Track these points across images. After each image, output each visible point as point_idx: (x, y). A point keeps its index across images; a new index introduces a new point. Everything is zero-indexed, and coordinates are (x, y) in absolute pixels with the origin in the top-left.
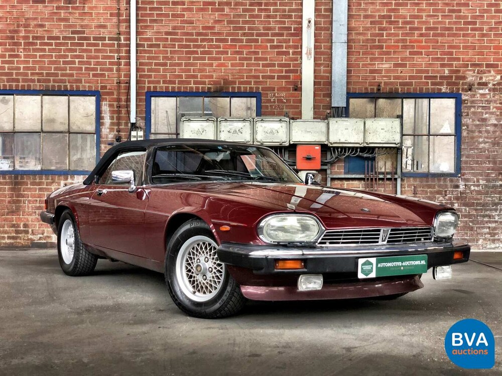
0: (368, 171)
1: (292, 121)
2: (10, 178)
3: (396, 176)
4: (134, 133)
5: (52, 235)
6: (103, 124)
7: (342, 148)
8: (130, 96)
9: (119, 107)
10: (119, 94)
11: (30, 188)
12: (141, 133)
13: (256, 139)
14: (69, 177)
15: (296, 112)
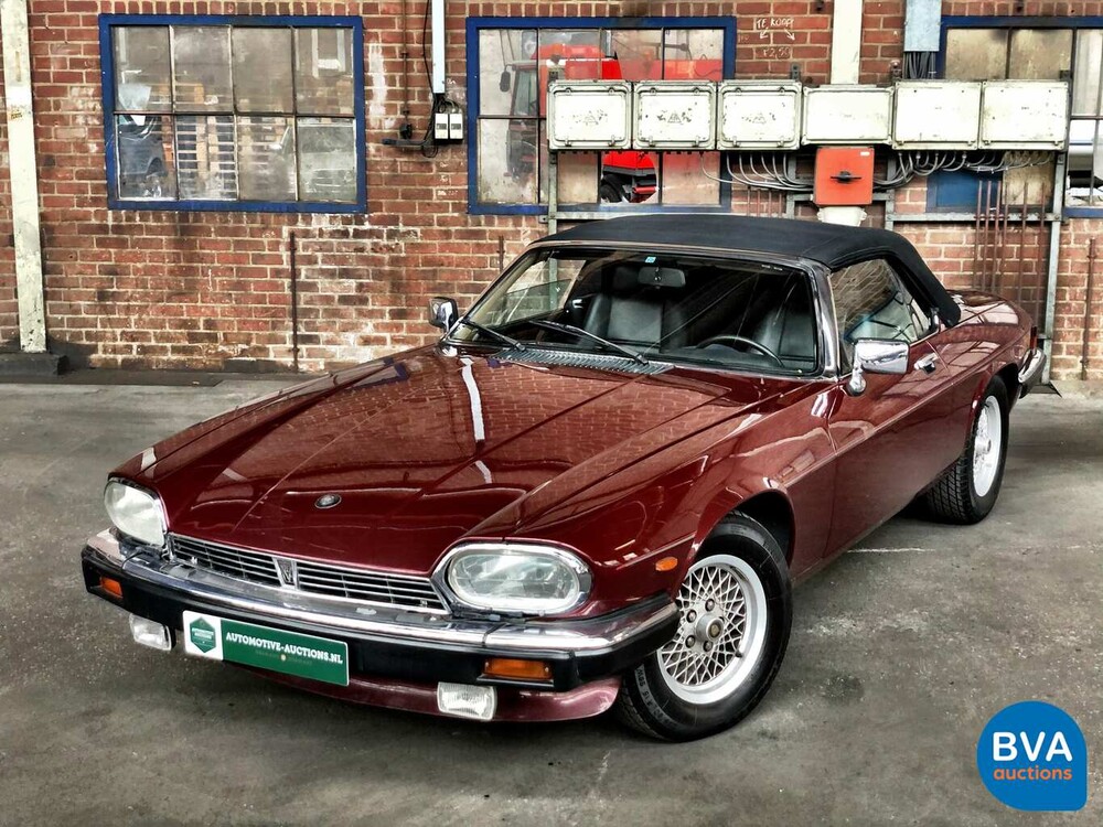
0: (984, 204)
1: (807, 90)
2: (170, 217)
3: (1050, 217)
4: (441, 118)
5: (268, 346)
6: (370, 95)
7: (924, 153)
8: (431, 28)
9: (406, 54)
10: (405, 23)
11: (215, 242)
12: (457, 118)
13: (723, 135)
14: (300, 217)
15: (816, 64)
